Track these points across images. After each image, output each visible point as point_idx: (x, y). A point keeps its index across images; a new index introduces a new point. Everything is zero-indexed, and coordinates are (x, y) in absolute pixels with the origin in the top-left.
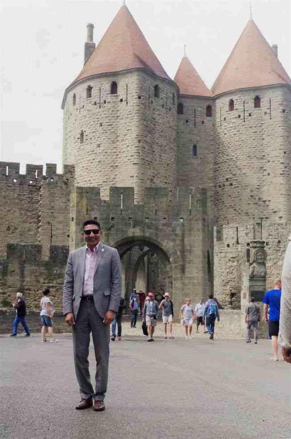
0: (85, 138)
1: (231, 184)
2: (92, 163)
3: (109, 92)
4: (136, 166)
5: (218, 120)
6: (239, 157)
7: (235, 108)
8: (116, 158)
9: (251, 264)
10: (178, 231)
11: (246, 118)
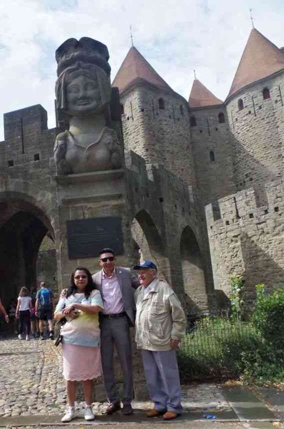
1: (251, 179)
5: (231, 123)
6: (255, 151)
7: (244, 106)
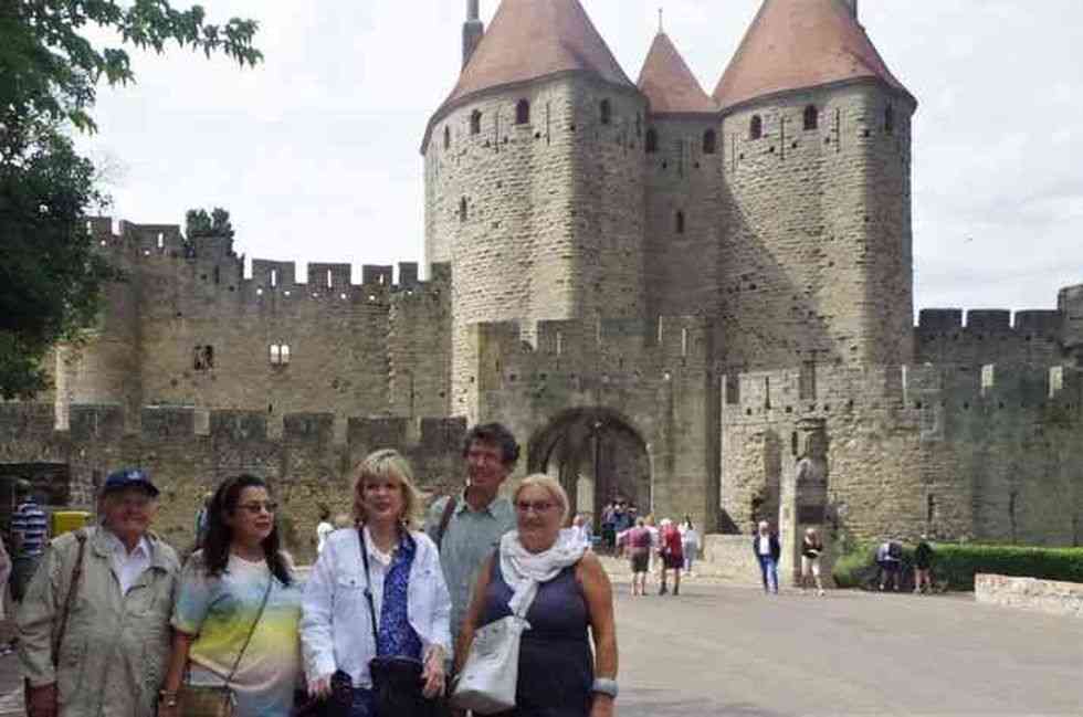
0: (469, 212)
1: (753, 287)
2: (483, 258)
3: (513, 121)
4: (567, 262)
5: (728, 159)
6: (769, 231)
7: (763, 133)
8: (528, 247)
9: (799, 459)
10: (662, 395)
11: (786, 151)
